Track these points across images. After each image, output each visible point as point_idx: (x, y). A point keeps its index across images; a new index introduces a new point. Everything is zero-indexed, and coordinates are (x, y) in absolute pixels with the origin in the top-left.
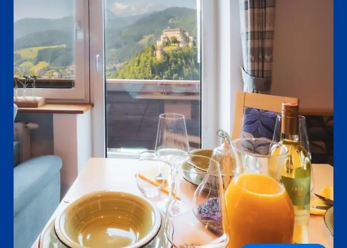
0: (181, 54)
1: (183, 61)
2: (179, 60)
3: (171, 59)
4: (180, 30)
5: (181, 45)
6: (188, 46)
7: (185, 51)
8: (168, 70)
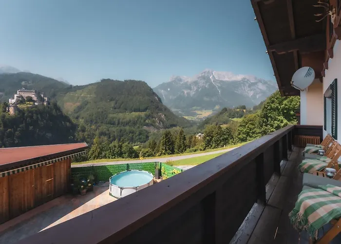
0: (36, 110)
1: (39, 116)
2: (34, 115)
3: (26, 114)
4: (36, 92)
5: (36, 104)
6: (43, 104)
7: (41, 108)
8: (23, 124)
